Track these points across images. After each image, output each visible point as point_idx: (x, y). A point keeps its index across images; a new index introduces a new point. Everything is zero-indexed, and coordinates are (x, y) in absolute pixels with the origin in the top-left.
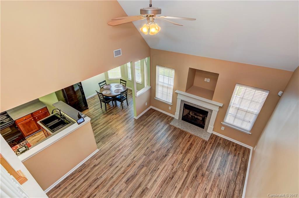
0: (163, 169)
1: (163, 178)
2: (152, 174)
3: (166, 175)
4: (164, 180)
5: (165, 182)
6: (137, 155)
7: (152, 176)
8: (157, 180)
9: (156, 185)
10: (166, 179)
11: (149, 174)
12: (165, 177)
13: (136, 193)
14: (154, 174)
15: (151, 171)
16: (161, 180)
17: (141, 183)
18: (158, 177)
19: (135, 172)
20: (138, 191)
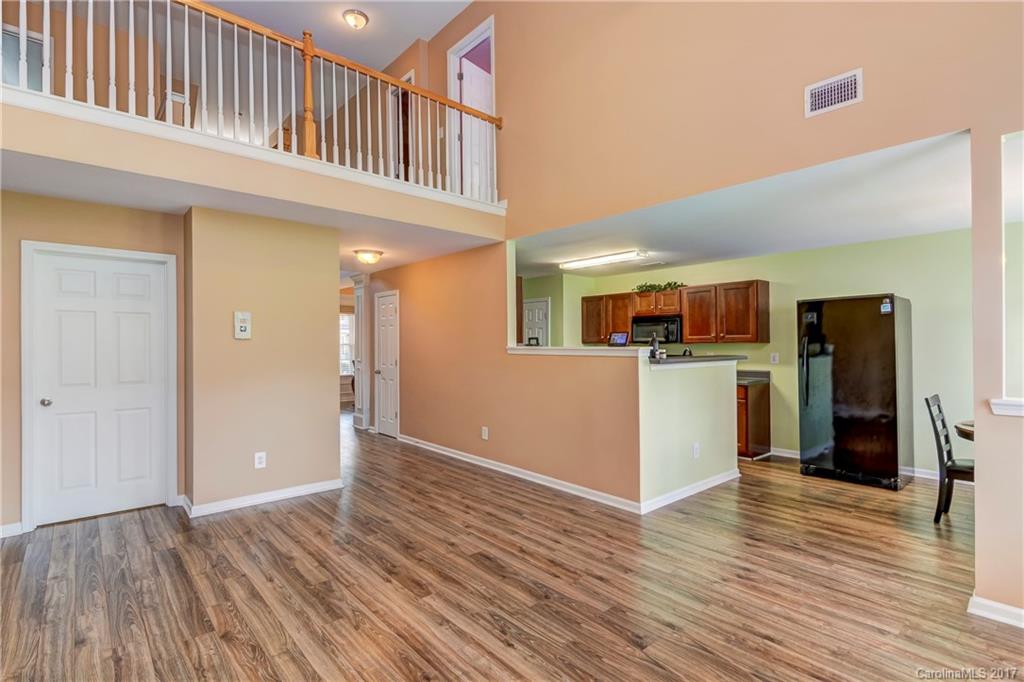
0: (498, 659)
1: (444, 650)
2: (489, 617)
3: (456, 666)
4: (429, 652)
5: (418, 651)
6: (615, 587)
7: (474, 617)
8: (443, 628)
9: (419, 622)
10: (428, 661)
11: (491, 608)
12: (443, 660)
13: (428, 570)
14: (482, 622)
15: (507, 617)
16: (434, 642)
17: (460, 584)
18: (461, 634)
19: (515, 574)
20: (430, 575)
